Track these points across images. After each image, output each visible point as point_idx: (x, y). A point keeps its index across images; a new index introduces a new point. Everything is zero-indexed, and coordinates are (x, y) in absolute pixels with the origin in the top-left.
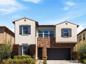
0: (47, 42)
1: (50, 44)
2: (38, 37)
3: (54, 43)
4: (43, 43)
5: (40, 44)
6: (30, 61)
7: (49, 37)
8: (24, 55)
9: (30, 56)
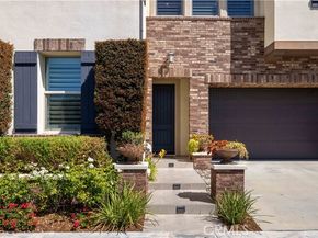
0: (210, 45)
1: (233, 59)
2: (154, 15)
3: (253, 51)
4: (185, 55)
5: (167, 61)
6: (95, 191)
7: (224, 13)
8: (57, 132)
9: (100, 142)
